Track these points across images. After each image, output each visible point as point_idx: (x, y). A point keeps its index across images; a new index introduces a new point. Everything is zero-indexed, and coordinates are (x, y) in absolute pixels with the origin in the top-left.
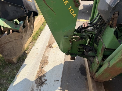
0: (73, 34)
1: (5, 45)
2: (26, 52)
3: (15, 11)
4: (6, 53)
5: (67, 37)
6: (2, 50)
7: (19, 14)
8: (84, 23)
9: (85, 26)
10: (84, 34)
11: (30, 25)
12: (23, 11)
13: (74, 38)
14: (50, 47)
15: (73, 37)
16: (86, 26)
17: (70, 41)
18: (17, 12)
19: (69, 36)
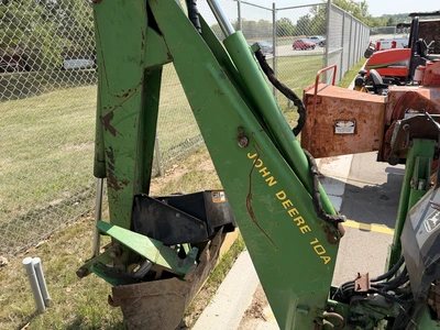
0: (322, 306)
1: (144, 301)
2: (187, 319)
3: (186, 227)
4: (137, 320)
5: (306, 312)
6: (132, 311)
7: (193, 236)
8: (359, 277)
9: (359, 288)
10: (359, 309)
11: (212, 256)
12: (203, 232)
13: (326, 318)
14: (257, 314)
15: (325, 313)
16: (364, 289)
17: (315, 322)
18: (190, 231)
19: (313, 310)
